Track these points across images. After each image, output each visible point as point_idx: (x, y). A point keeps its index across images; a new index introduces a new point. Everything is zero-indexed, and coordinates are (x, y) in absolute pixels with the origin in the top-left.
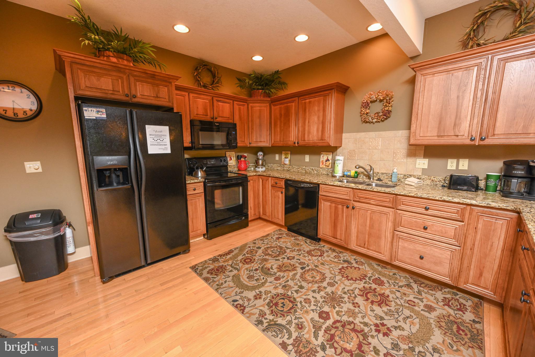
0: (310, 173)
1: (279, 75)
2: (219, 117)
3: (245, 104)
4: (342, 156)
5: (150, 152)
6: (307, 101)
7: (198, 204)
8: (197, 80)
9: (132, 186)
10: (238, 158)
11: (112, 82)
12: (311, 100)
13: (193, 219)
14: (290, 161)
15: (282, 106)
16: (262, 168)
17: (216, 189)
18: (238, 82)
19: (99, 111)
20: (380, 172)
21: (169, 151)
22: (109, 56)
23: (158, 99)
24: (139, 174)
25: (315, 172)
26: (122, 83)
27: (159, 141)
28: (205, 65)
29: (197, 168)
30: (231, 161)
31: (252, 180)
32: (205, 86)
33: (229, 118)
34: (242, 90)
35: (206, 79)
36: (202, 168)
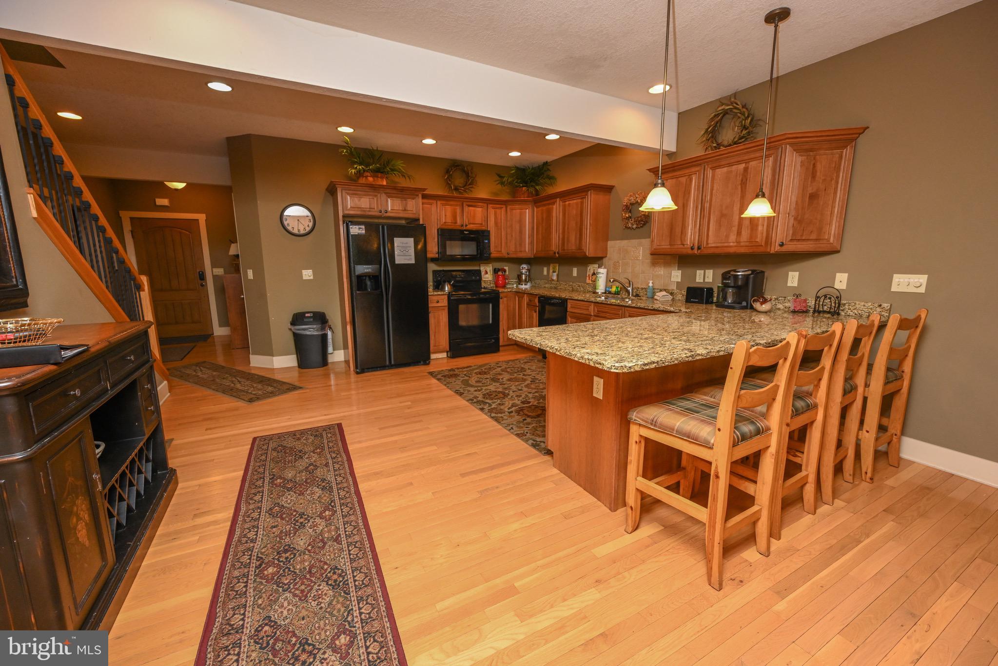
0: (577, 291)
1: (549, 167)
2: (470, 224)
3: (502, 206)
4: (605, 268)
5: (397, 262)
6: (567, 203)
7: (441, 318)
8: (448, 183)
9: (382, 291)
10: (496, 271)
11: (370, 201)
12: (570, 202)
13: (435, 332)
14: (558, 275)
15: (544, 208)
16: (525, 285)
17: (461, 304)
18: (498, 178)
19: (360, 228)
20: (640, 286)
21: (413, 262)
22: (368, 176)
23: (406, 212)
24: (387, 281)
25: (582, 289)
26: (377, 201)
27: (404, 252)
28: (457, 166)
29: (445, 282)
30: (487, 276)
31: (506, 297)
32: (456, 189)
33: (481, 224)
34: (504, 188)
35: (459, 180)
36: (449, 282)
